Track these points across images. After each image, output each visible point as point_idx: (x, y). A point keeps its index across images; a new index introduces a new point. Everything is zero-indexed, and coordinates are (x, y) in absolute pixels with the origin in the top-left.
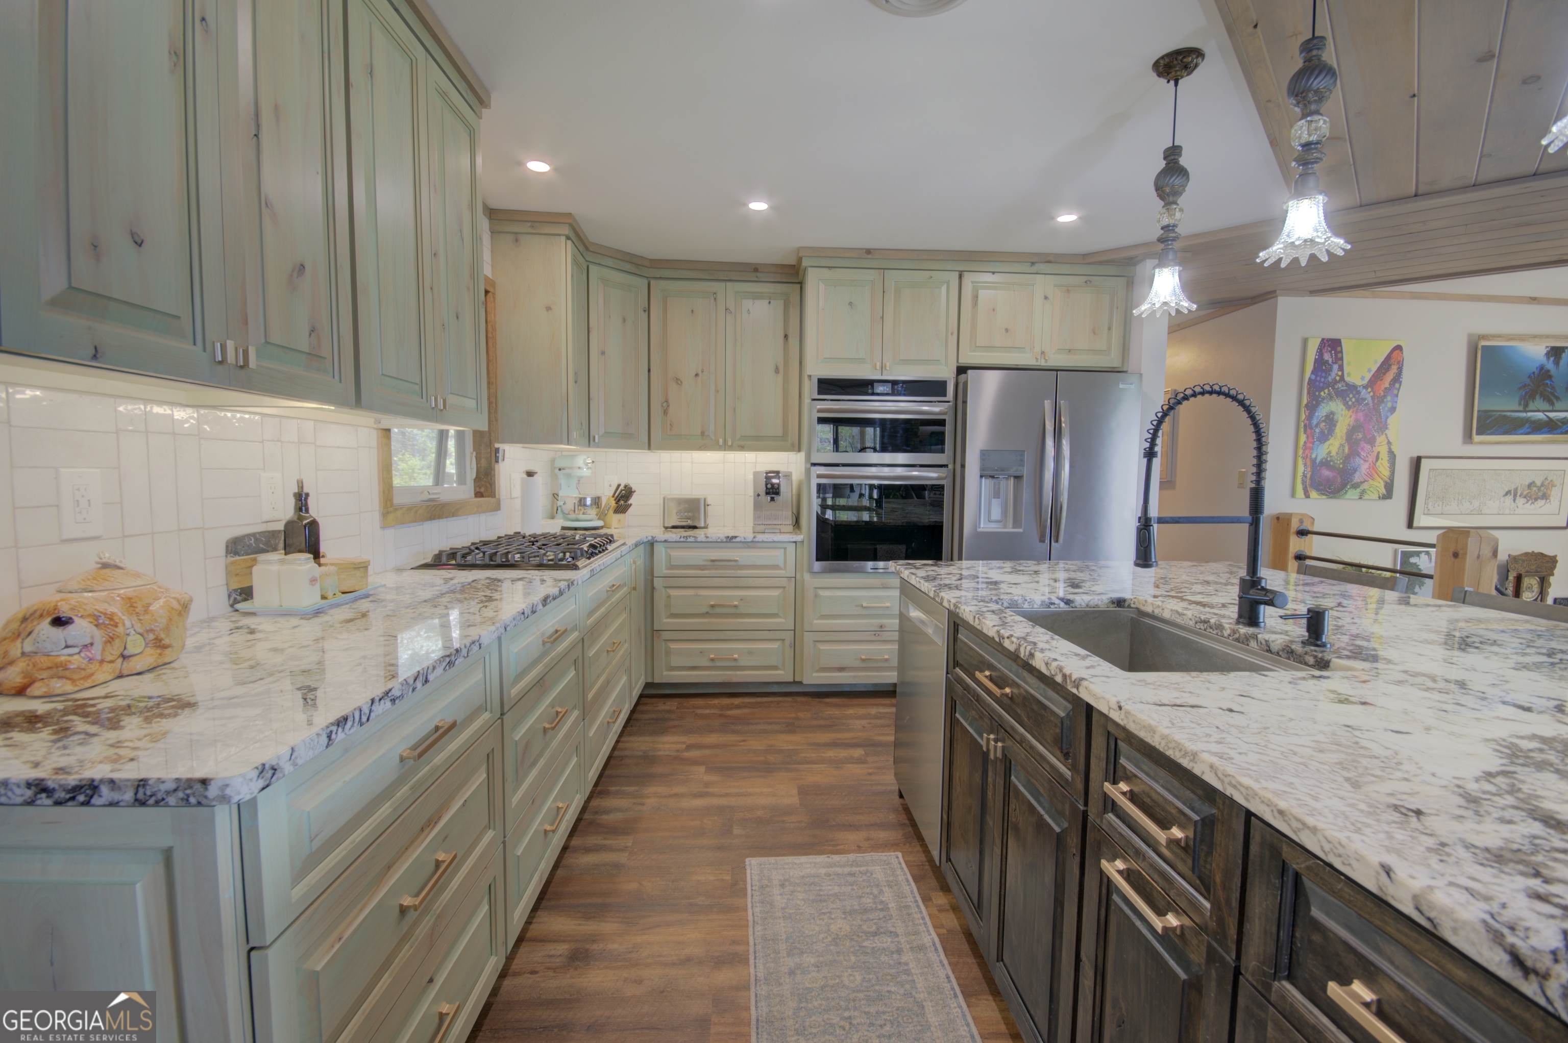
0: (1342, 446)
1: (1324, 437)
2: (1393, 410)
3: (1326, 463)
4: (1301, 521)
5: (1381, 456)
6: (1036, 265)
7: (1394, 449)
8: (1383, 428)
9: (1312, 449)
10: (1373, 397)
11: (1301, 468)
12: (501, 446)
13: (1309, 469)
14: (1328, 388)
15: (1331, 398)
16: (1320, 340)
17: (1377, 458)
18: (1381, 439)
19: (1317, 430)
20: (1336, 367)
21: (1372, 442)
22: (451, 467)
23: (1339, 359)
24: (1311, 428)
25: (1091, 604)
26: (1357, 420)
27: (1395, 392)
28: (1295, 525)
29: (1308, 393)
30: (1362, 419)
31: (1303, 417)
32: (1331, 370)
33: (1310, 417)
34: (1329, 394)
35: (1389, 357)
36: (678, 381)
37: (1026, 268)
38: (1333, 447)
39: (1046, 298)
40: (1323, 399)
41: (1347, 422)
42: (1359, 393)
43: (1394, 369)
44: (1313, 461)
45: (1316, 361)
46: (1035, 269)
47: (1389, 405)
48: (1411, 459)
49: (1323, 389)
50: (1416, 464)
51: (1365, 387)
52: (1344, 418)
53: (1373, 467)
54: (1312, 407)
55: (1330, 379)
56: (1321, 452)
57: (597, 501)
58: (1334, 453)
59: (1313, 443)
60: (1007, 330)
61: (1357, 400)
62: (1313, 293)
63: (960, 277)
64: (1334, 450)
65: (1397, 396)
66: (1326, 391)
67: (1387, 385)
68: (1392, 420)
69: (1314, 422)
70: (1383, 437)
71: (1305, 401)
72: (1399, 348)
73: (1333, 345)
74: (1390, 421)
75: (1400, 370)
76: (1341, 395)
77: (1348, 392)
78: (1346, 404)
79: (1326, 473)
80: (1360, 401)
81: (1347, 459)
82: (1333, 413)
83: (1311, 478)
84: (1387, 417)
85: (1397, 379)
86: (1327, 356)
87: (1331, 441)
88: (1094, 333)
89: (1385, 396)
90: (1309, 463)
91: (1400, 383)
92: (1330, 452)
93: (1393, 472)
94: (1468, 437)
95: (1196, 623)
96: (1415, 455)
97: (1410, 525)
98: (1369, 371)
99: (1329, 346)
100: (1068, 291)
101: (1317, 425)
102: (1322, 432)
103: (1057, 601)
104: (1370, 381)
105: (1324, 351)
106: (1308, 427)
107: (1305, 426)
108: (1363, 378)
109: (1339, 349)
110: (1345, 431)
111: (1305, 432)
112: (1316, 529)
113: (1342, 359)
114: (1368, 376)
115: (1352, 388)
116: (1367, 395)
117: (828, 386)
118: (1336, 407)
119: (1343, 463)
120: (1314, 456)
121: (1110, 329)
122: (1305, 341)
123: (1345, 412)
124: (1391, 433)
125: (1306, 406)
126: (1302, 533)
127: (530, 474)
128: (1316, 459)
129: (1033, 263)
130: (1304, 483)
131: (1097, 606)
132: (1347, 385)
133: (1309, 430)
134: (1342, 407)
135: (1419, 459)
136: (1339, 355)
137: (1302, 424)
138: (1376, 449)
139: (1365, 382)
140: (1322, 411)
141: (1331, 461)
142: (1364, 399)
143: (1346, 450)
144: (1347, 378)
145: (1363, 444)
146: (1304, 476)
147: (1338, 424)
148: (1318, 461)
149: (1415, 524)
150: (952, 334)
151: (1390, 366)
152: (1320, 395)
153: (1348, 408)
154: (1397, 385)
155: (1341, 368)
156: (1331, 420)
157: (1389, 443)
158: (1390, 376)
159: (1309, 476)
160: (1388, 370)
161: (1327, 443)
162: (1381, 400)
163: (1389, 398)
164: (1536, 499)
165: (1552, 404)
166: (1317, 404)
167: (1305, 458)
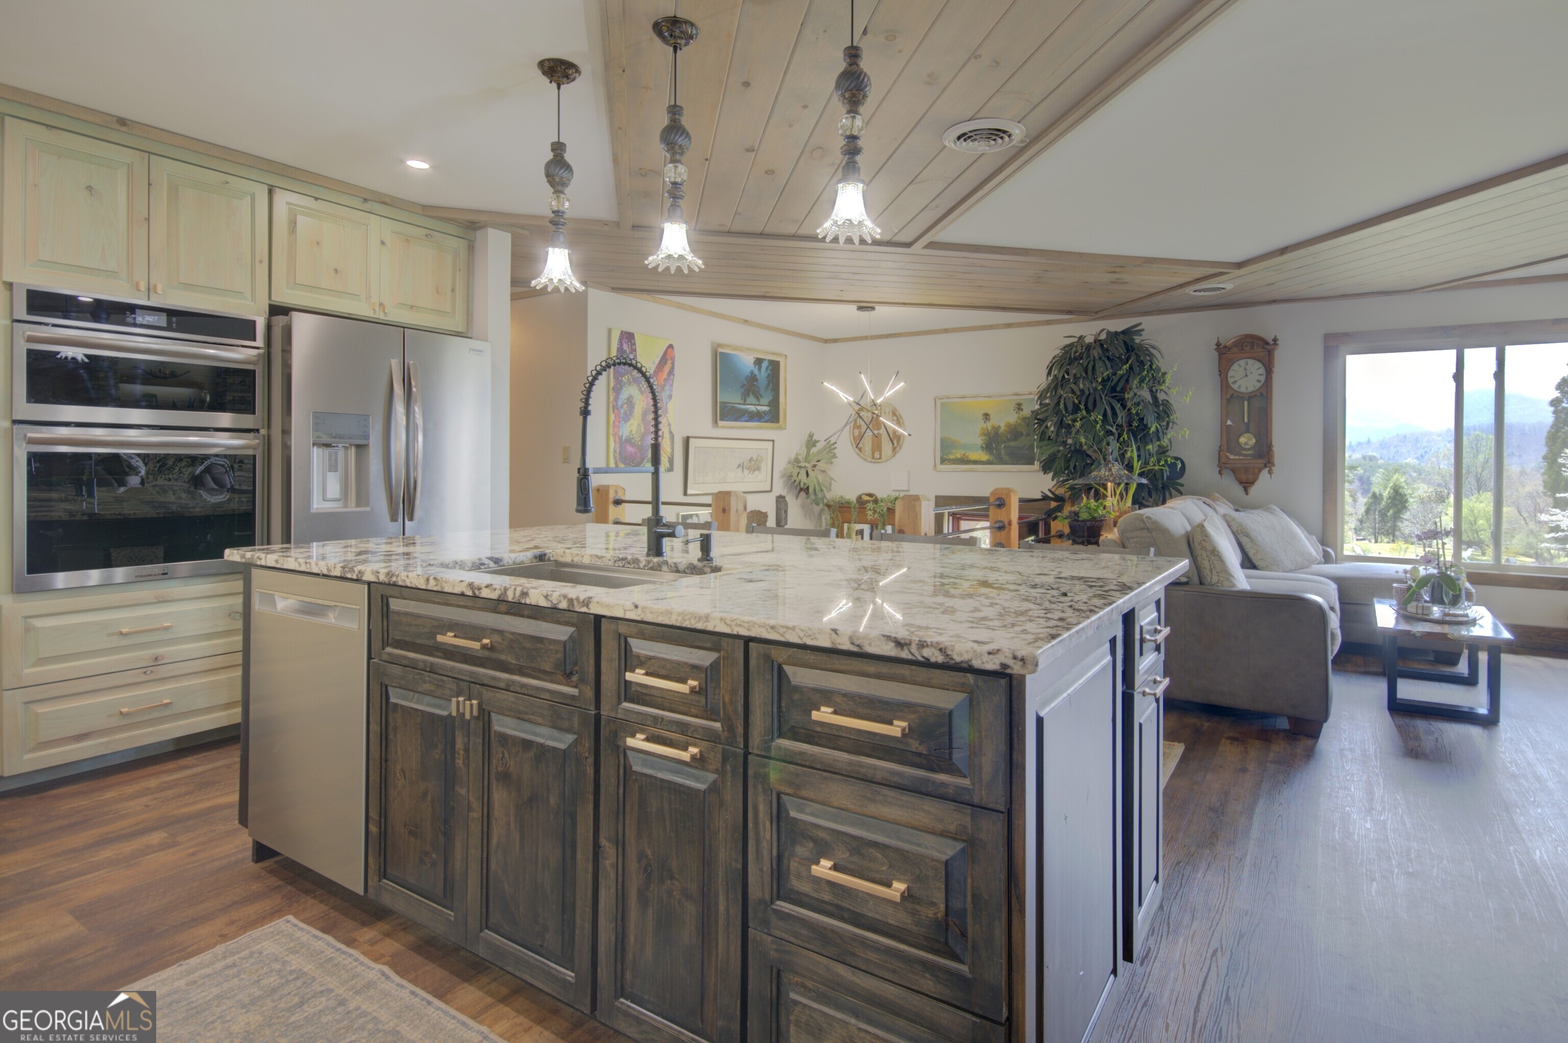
0: (639, 425)
1: (627, 417)
2: (670, 397)
3: (629, 441)
4: (616, 492)
5: (664, 435)
6: (370, 202)
7: (673, 429)
8: (665, 411)
9: (618, 427)
10: (658, 386)
11: (612, 445)
13: (618, 445)
14: (627, 374)
15: (630, 383)
16: (620, 332)
19: (622, 411)
20: (632, 354)
24: (618, 409)
25: (518, 560)
26: (648, 404)
27: (671, 382)
28: (612, 496)
29: (614, 377)
31: (612, 398)
34: (628, 380)
35: (665, 354)
37: (357, 203)
38: (633, 426)
39: (383, 243)
40: (625, 384)
41: (641, 405)
43: (669, 364)
44: (620, 438)
45: (618, 346)
46: (368, 206)
47: (668, 392)
48: (683, 438)
50: (687, 441)
52: (640, 402)
54: (617, 391)
56: (626, 430)
58: (634, 432)
59: (619, 422)
60: (336, 271)
62: (615, 289)
63: (270, 192)
64: (634, 428)
65: (672, 386)
66: (626, 377)
67: (665, 376)
68: (670, 406)
69: (620, 404)
70: (665, 420)
71: (612, 385)
72: (671, 346)
73: (629, 337)
75: (673, 363)
77: (640, 380)
78: (640, 389)
79: (630, 449)
81: (643, 437)
82: (632, 397)
83: (620, 452)
84: (667, 403)
85: (671, 372)
86: (625, 346)
87: (632, 421)
88: (438, 292)
89: (665, 385)
90: (617, 440)
91: (674, 375)
92: (631, 431)
93: (673, 449)
94: (715, 422)
95: (615, 562)
96: (685, 435)
97: (685, 494)
98: (654, 363)
99: (626, 338)
100: (407, 241)
101: (621, 407)
102: (625, 413)
103: (487, 561)
104: (656, 369)
105: (623, 342)
106: (615, 407)
107: (613, 406)
108: (651, 367)
109: (633, 341)
110: (640, 413)
111: (613, 412)
112: (627, 498)
113: (635, 350)
114: (654, 366)
117: (52, 304)
118: (634, 392)
119: (641, 440)
120: (620, 434)
121: (453, 290)
122: (610, 331)
123: (640, 396)
124: (670, 416)
125: (613, 389)
126: (618, 502)
128: (622, 436)
129: (366, 200)
130: (615, 458)
131: (522, 562)
133: (616, 411)
134: (637, 392)
135: (688, 438)
136: (634, 347)
137: (611, 405)
138: (661, 430)
140: (625, 395)
141: (633, 438)
143: (642, 430)
146: (615, 451)
147: (636, 407)
148: (624, 438)
149: (689, 491)
150: (261, 262)
151: (667, 360)
152: (622, 380)
153: (642, 393)
154: (672, 377)
155: (635, 354)
156: (630, 402)
157: (669, 424)
158: (667, 369)
159: (618, 451)
160: (665, 363)
161: (629, 423)
163: (667, 387)
164: (754, 471)
165: (759, 400)
166: (621, 388)
167: (615, 435)
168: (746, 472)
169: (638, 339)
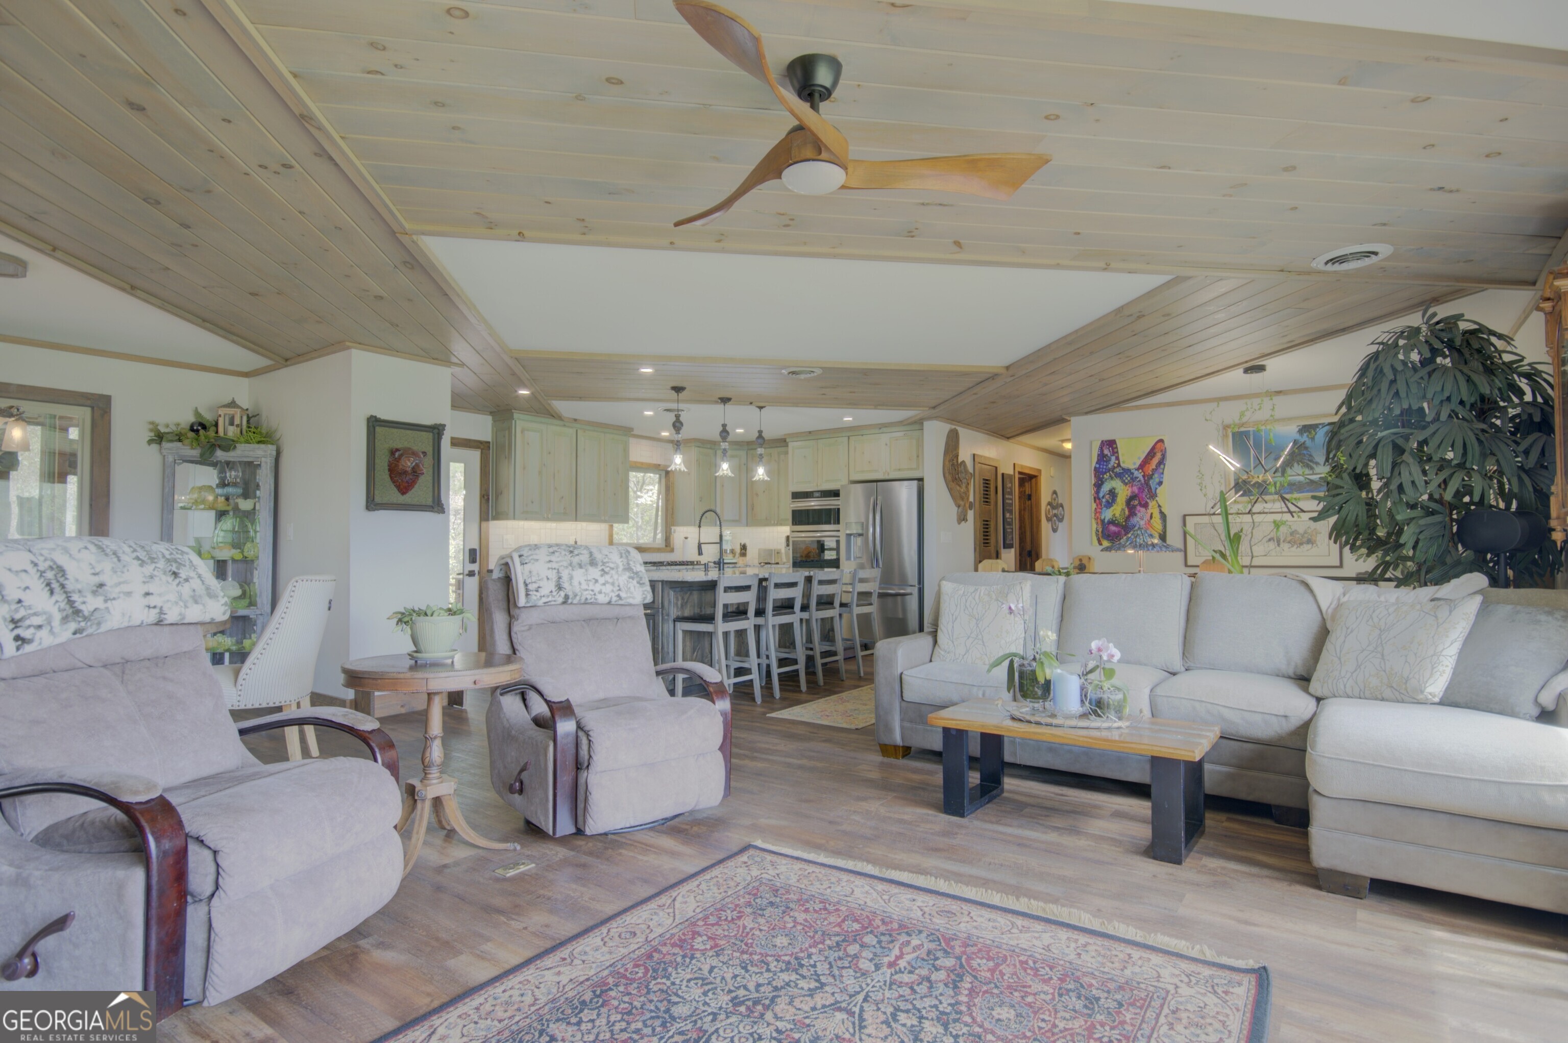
0: (1123, 510)
1: (1109, 505)
2: (1160, 483)
3: (1112, 522)
5: (1154, 516)
6: (882, 429)
7: (1163, 510)
8: (1153, 496)
9: (1100, 513)
10: (1144, 476)
11: (1094, 526)
12: (673, 528)
13: (1100, 525)
14: (1109, 472)
15: (1112, 478)
17: (1151, 517)
18: (1152, 504)
19: (1104, 500)
20: (1113, 458)
21: (1146, 506)
22: (659, 536)
23: (1115, 452)
24: (1099, 499)
26: (1133, 492)
27: (1161, 470)
29: (1095, 476)
30: (1136, 491)
31: (1093, 492)
32: (1110, 460)
33: (1097, 492)
34: (1110, 476)
35: (1153, 448)
36: (757, 495)
37: (877, 431)
38: (1117, 510)
39: (887, 444)
40: (1107, 480)
41: (1125, 494)
42: (1133, 474)
43: (1159, 456)
44: (1103, 521)
45: (1099, 455)
46: (880, 431)
47: (1157, 480)
48: (1179, 516)
49: (1105, 473)
50: (1184, 520)
51: (1137, 469)
52: (1123, 492)
53: (1149, 523)
54: (1098, 485)
55: (1110, 466)
56: (1108, 514)
57: (732, 551)
58: (1117, 515)
59: (1102, 509)
60: (870, 462)
61: (1132, 479)
62: (1087, 413)
63: (849, 439)
64: (1117, 513)
65: (1163, 473)
66: (1108, 474)
67: (1154, 467)
68: (1160, 490)
69: (1101, 495)
70: (1154, 502)
71: (1093, 482)
72: (1161, 441)
73: (1111, 444)
74: (1158, 491)
75: (1164, 456)
76: (1119, 476)
77: (1124, 474)
78: (1123, 482)
79: (1113, 528)
80: (1134, 479)
81: (1128, 519)
82: (1114, 489)
83: (1103, 531)
84: (1156, 489)
85: (1161, 462)
86: (1106, 452)
87: (1115, 507)
88: (910, 460)
89: (1153, 475)
90: (1100, 522)
91: (1165, 465)
92: (1114, 514)
93: (1165, 527)
96: (1182, 514)
97: (1186, 565)
98: (1139, 458)
99: (1107, 445)
100: (896, 440)
101: (1103, 497)
102: (1107, 502)
104: (1140, 465)
105: (1104, 448)
106: (1097, 499)
107: (1095, 498)
108: (1135, 464)
109: (1115, 446)
110: (1124, 500)
111: (1095, 501)
113: (1117, 452)
114: (1138, 463)
115: (1127, 471)
116: (1139, 475)
117: (796, 496)
118: (1117, 484)
119: (1126, 521)
120: (1103, 517)
122: (1091, 443)
123: (1123, 487)
124: (1160, 499)
125: (1095, 485)
127: (686, 538)
128: (1105, 519)
129: (880, 428)
130: (1097, 535)
132: (1123, 469)
133: (1098, 501)
134: (1120, 483)
135: (1185, 516)
136: (1115, 450)
137: (1093, 496)
138: (1149, 511)
139: (1137, 466)
140: (1106, 488)
141: (1116, 520)
142: (1137, 478)
143: (1127, 512)
144: (1122, 465)
145: (1138, 508)
146: (1097, 531)
147: (1119, 495)
148: (1106, 521)
149: (1189, 563)
150: (846, 465)
151: (1155, 454)
152: (1103, 477)
153: (1126, 484)
154: (1162, 466)
155: (1117, 458)
156: (1113, 494)
157: (1159, 506)
158: (1155, 461)
159: (1100, 530)
160: (1153, 457)
161: (1112, 508)
162: (1151, 477)
163: (1156, 475)
164: (1301, 544)
165: (1312, 468)
166: (1103, 483)
167: (1096, 519)
168: (1285, 546)
169: (1119, 444)
